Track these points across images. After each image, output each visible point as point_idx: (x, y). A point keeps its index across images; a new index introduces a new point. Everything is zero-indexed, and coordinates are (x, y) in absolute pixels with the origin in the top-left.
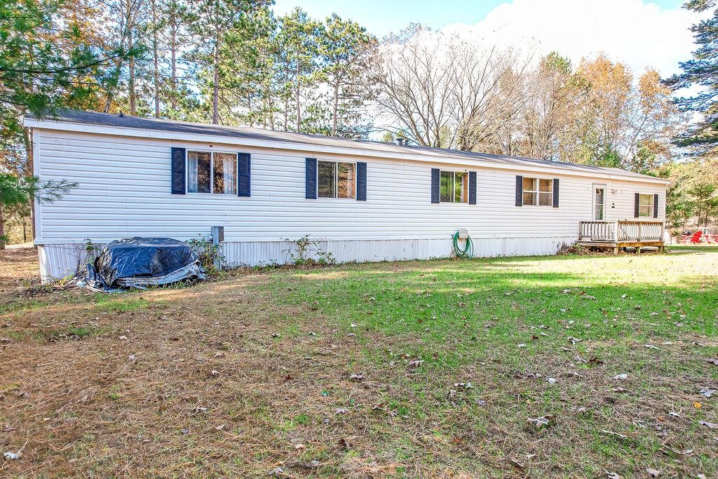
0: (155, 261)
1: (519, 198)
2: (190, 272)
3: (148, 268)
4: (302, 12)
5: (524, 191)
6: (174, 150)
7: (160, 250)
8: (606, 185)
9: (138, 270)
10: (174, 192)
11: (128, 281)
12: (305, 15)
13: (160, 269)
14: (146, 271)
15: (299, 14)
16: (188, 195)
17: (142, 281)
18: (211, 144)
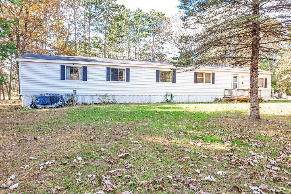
0: (49, 101)
1: (195, 80)
2: (59, 104)
3: (46, 103)
4: (140, 9)
5: (197, 77)
6: (61, 66)
7: (50, 97)
8: (239, 75)
9: (43, 103)
10: (61, 79)
11: (39, 106)
12: (141, 10)
13: (50, 103)
14: (45, 104)
15: (139, 10)
16: (66, 80)
17: (43, 106)
18: (73, 64)
